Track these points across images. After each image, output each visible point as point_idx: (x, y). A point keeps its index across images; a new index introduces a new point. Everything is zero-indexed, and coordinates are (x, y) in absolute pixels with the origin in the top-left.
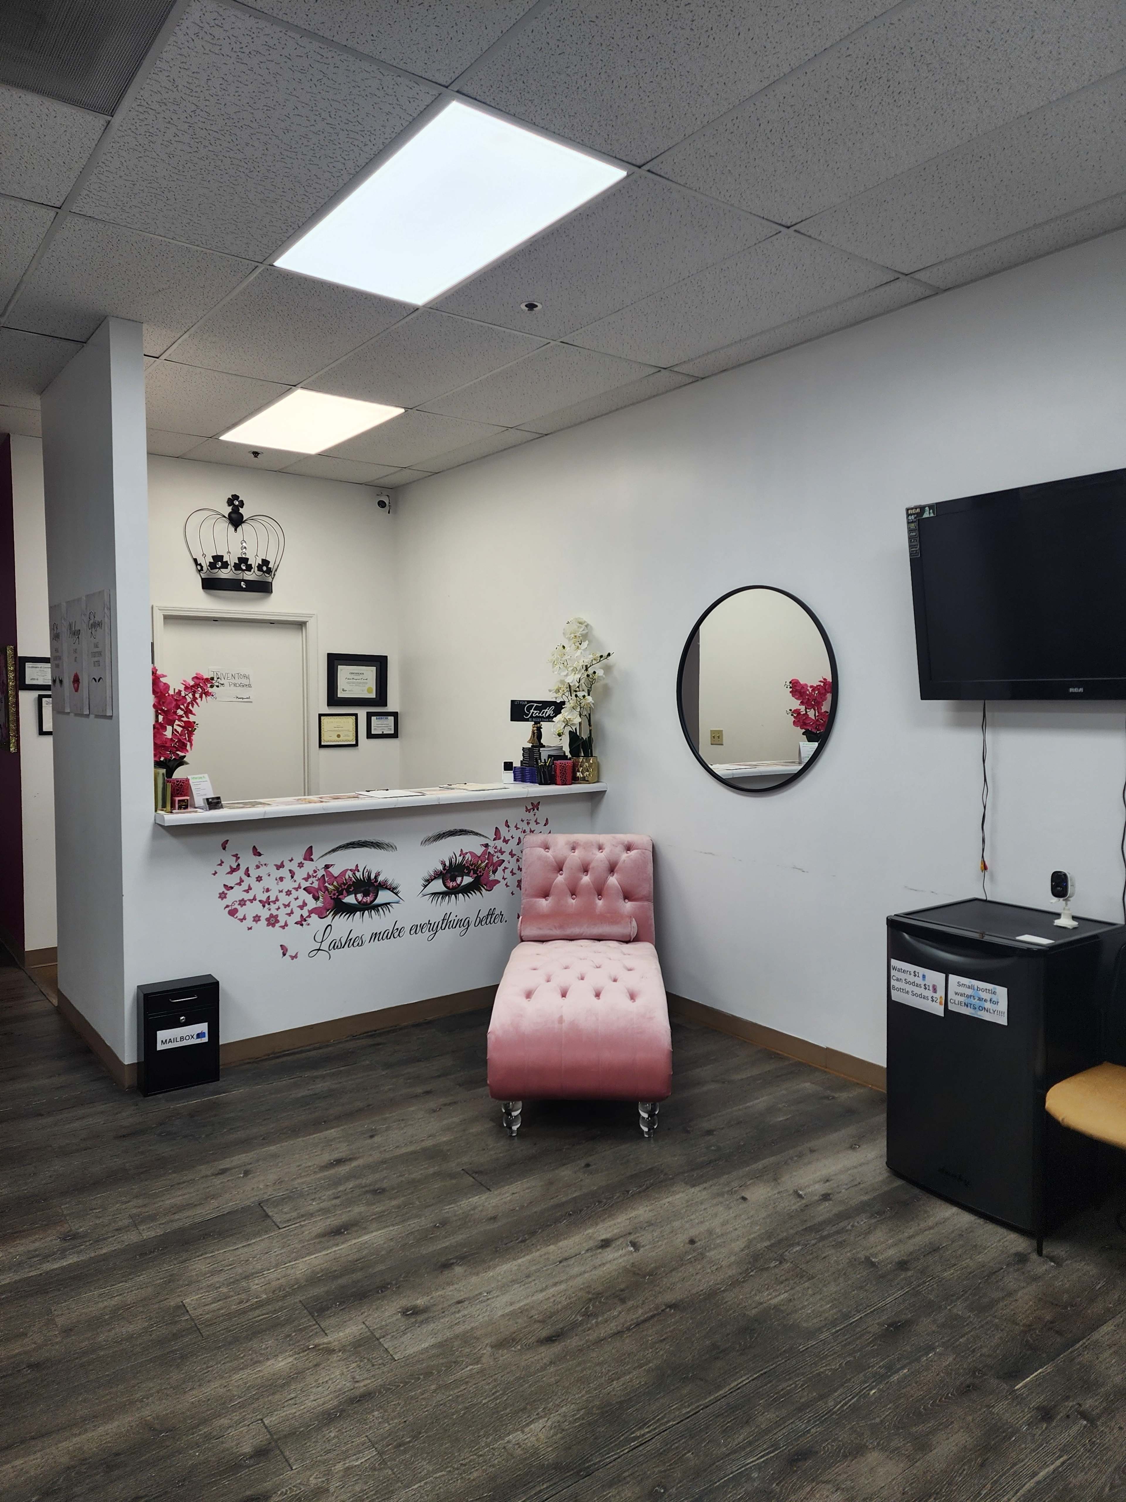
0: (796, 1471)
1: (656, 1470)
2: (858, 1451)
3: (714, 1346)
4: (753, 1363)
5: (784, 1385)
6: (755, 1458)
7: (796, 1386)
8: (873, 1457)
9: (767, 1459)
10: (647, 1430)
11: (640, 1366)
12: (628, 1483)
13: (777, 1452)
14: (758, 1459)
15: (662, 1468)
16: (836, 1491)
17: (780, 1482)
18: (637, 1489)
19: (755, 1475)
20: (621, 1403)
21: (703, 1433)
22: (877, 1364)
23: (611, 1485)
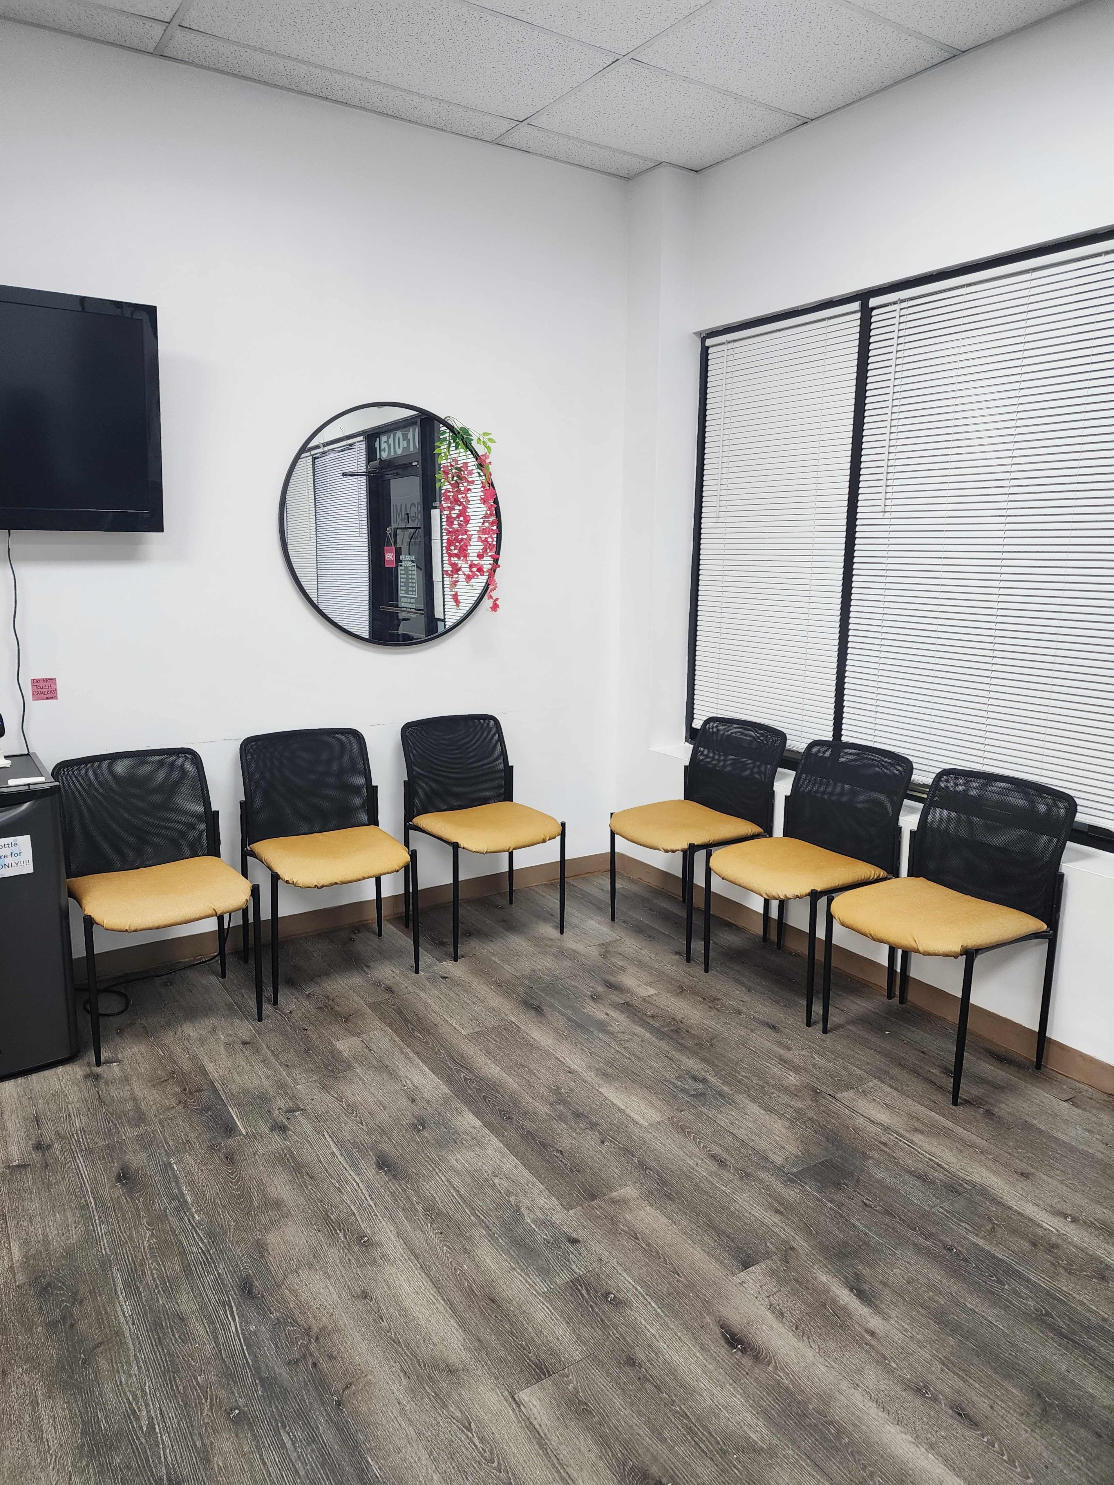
0: (263, 1296)
1: (206, 1412)
2: (261, 1247)
3: (52, 1326)
4: (100, 1295)
5: (149, 1278)
6: (232, 1323)
7: (157, 1270)
8: (272, 1238)
9: (237, 1314)
10: (144, 1413)
11: (34, 1403)
12: (212, 1443)
13: (233, 1304)
14: (234, 1320)
15: (206, 1408)
16: (297, 1273)
17: (269, 1310)
18: (226, 1435)
19: (253, 1328)
20: (84, 1433)
21: (177, 1361)
22: (163, 1203)
23: (206, 1460)
